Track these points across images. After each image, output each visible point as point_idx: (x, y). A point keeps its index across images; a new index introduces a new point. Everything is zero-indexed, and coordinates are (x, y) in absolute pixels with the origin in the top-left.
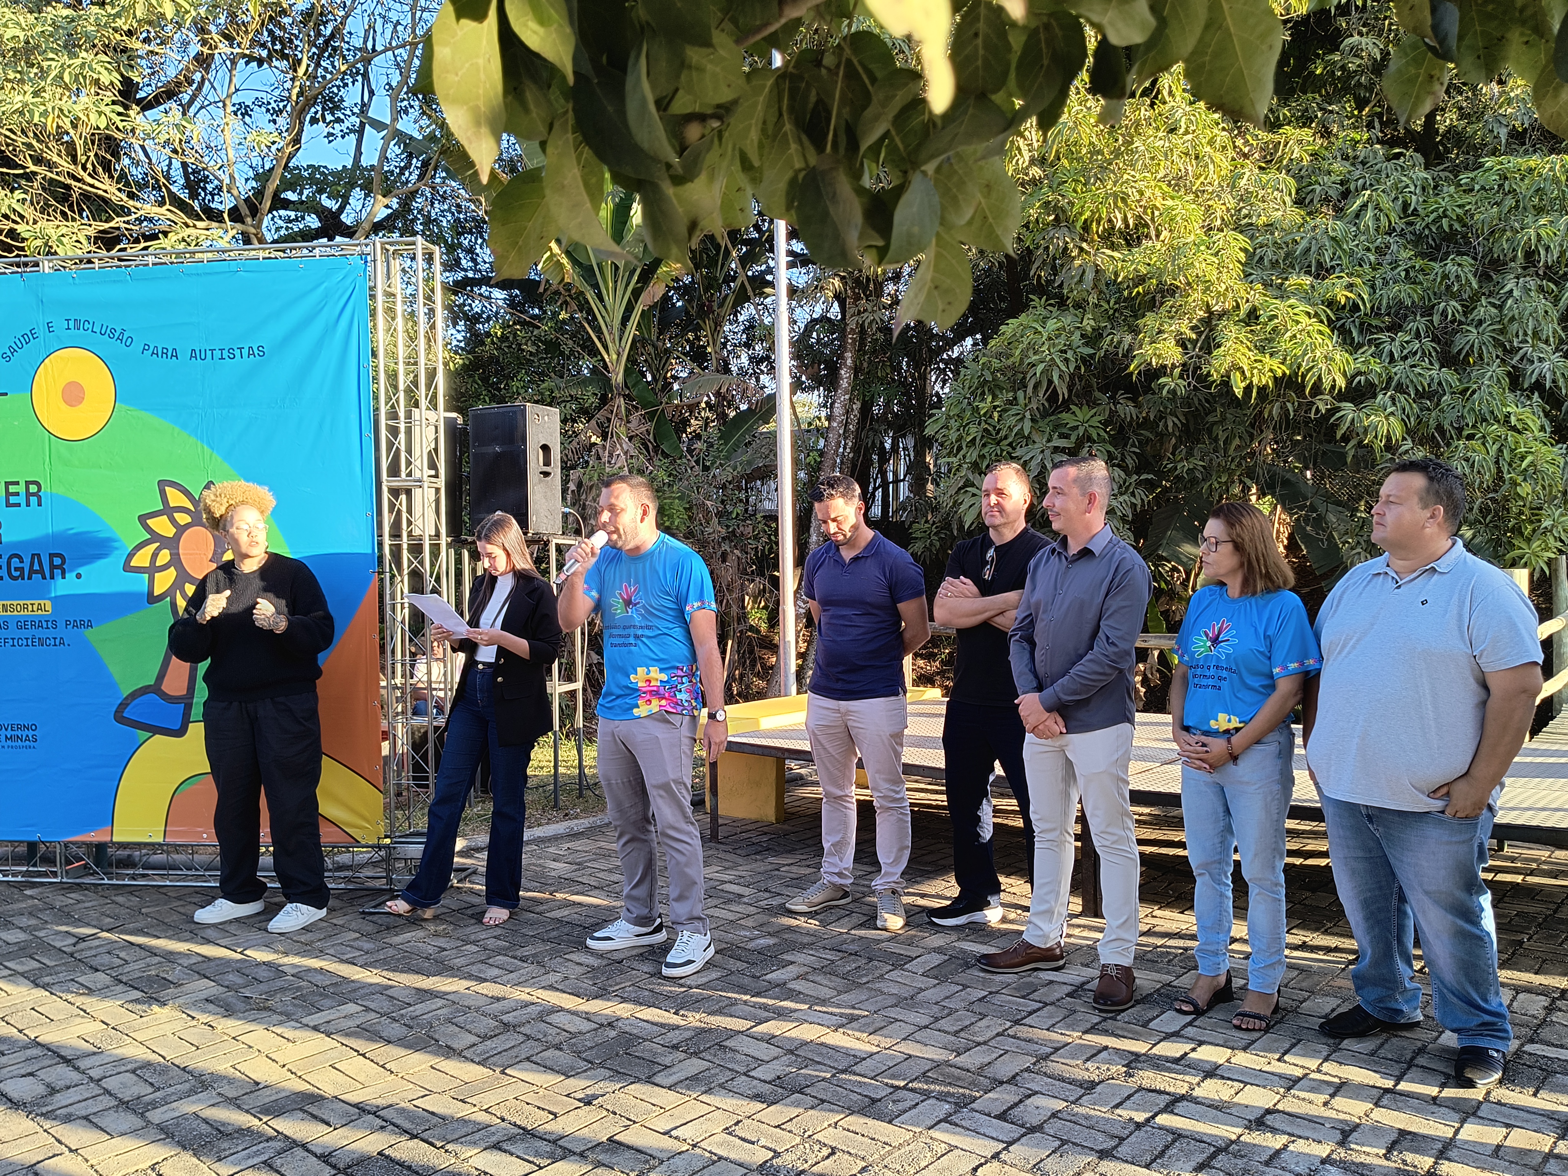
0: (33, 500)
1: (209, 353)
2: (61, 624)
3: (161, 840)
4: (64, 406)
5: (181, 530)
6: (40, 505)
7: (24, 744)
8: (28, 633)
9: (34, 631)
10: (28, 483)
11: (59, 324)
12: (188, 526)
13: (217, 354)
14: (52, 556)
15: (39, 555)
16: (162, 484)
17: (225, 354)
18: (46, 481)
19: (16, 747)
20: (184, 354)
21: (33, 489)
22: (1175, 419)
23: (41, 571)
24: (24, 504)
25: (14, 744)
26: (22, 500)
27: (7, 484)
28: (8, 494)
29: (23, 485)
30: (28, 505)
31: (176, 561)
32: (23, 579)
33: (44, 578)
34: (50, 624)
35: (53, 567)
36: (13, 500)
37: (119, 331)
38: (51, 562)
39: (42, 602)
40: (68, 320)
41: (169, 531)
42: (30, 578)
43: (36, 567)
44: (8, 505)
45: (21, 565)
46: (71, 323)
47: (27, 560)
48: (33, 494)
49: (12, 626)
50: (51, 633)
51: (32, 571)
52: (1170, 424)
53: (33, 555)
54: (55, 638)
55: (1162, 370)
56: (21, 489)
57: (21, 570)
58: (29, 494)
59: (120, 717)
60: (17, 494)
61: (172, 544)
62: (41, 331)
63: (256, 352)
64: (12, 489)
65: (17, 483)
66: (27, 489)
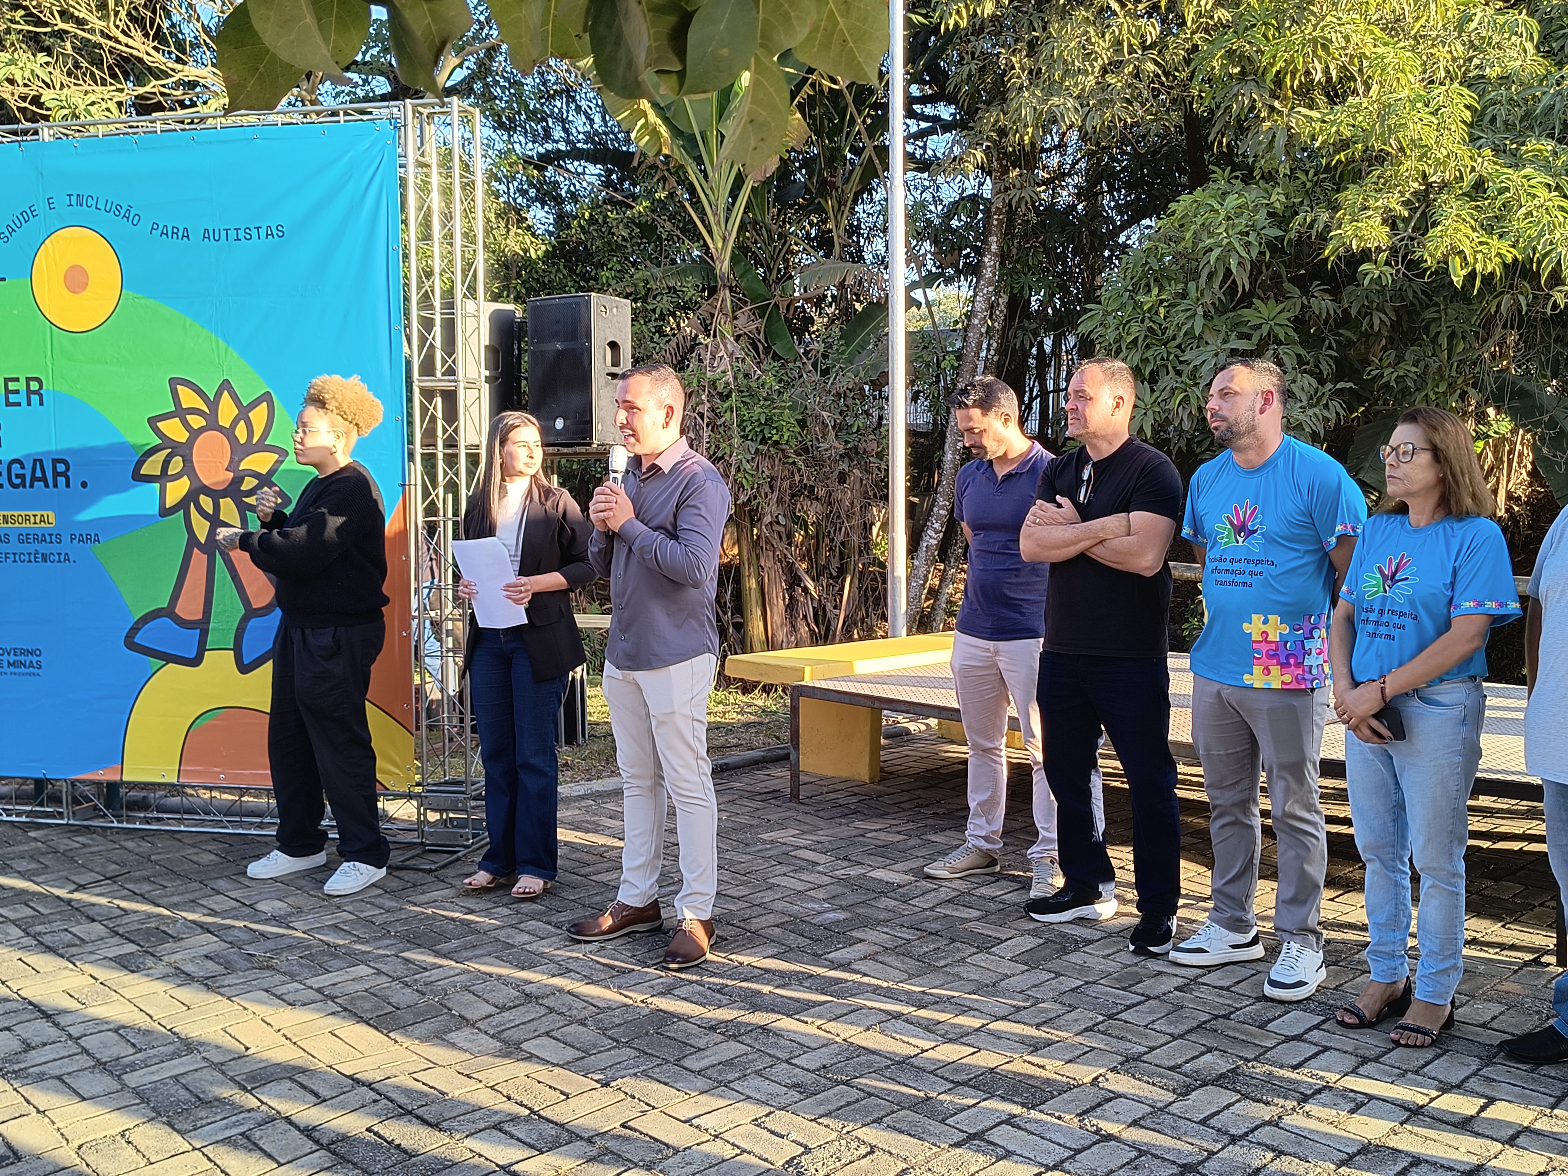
0: (35, 398)
1: (223, 233)
2: (66, 538)
3: (174, 780)
4: (66, 293)
5: (195, 434)
6: (41, 404)
7: (28, 671)
8: (31, 548)
9: (36, 546)
10: (28, 380)
11: (60, 201)
12: (202, 430)
13: (232, 234)
14: (55, 461)
15: (41, 461)
16: (174, 383)
17: (241, 234)
18: (47, 378)
19: (19, 674)
20: (196, 235)
21: (34, 386)
22: (1383, 316)
23: (44, 479)
24: (24, 402)
25: (17, 670)
26: (22, 398)
27: (7, 380)
28: (8, 392)
29: (23, 381)
30: (29, 404)
31: (189, 469)
32: (24, 487)
33: (47, 486)
34: (54, 537)
35: (56, 474)
36: (12, 398)
37: (125, 208)
38: (54, 468)
39: (45, 513)
40: (69, 195)
41: (180, 435)
42: (32, 486)
43: (39, 474)
44: (8, 404)
45: (22, 472)
46: (74, 198)
47: (29, 466)
48: (34, 392)
49: (14, 539)
50: (55, 548)
51: (34, 479)
52: (1377, 322)
53: (35, 461)
54: (59, 554)
55: (1365, 255)
56: (21, 386)
57: (22, 477)
58: (29, 392)
59: (130, 643)
60: (17, 392)
61: (183, 450)
62: (41, 208)
63: (275, 232)
64: (12, 386)
65: (17, 380)
66: (28, 386)
